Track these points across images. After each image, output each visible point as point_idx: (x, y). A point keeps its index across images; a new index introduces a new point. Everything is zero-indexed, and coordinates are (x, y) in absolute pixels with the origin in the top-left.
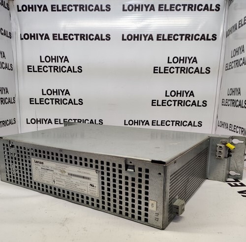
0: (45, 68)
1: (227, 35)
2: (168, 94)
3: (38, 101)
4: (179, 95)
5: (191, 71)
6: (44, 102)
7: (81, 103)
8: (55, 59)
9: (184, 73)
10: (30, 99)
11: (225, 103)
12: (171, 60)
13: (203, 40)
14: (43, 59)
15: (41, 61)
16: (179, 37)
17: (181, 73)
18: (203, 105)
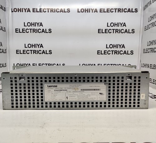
0: (27, 30)
1: (144, 9)
2: (108, 46)
3: (22, 52)
4: (115, 47)
5: (122, 32)
6: (26, 53)
7: (50, 53)
8: (34, 24)
9: (118, 33)
10: (17, 50)
11: (145, 51)
12: (109, 25)
13: (129, 12)
14: (26, 25)
15: (25, 26)
16: (114, 10)
17: (116, 33)
18: (131, 54)
